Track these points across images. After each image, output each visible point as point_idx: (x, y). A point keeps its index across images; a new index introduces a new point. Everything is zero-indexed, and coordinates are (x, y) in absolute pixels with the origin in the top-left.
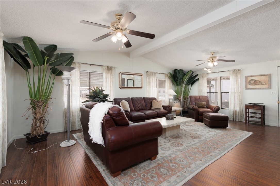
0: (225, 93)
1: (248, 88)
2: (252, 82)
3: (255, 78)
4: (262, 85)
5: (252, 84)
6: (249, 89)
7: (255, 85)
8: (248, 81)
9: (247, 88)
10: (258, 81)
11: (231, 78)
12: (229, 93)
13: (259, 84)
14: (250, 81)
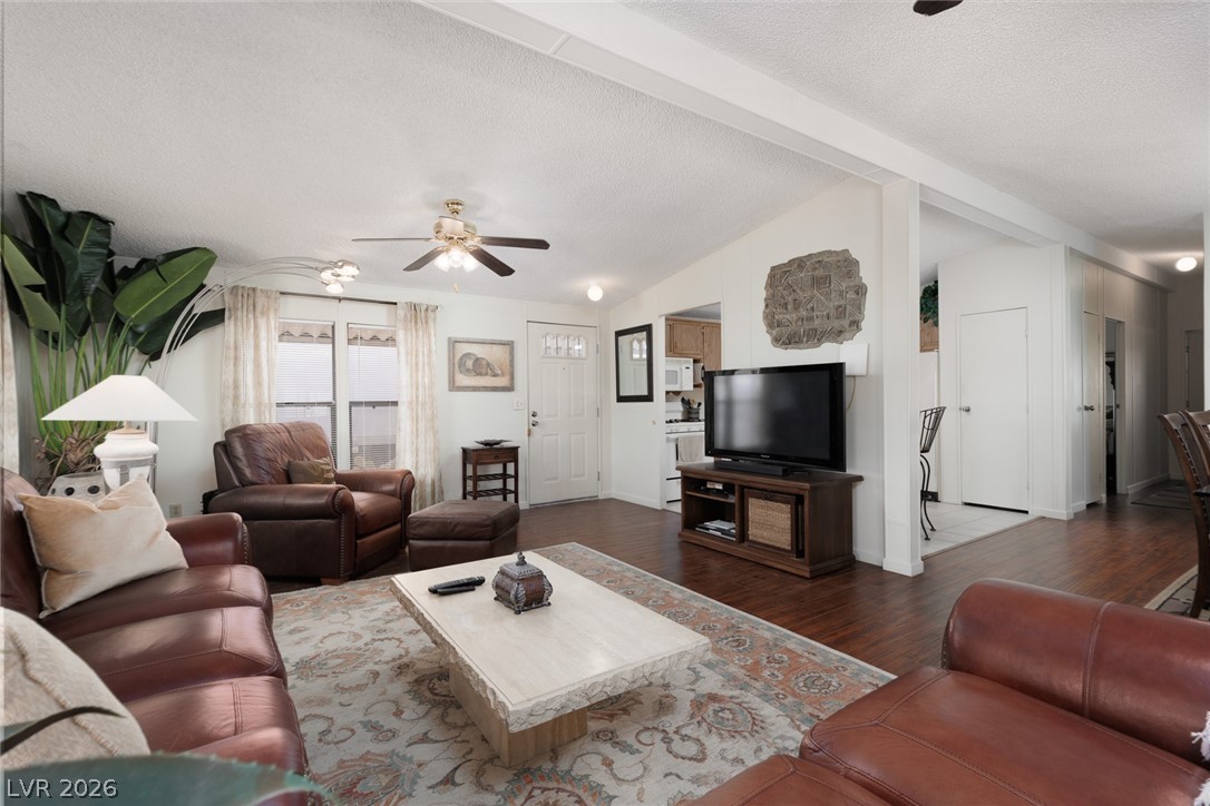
0: (368, 404)
1: (457, 384)
2: (469, 364)
3: (478, 351)
4: (495, 375)
5: (468, 370)
6: (461, 389)
7: (478, 374)
8: (458, 357)
9: (453, 387)
10: (484, 363)
11: (400, 336)
12: (395, 403)
13: (487, 374)
14: (461, 359)
